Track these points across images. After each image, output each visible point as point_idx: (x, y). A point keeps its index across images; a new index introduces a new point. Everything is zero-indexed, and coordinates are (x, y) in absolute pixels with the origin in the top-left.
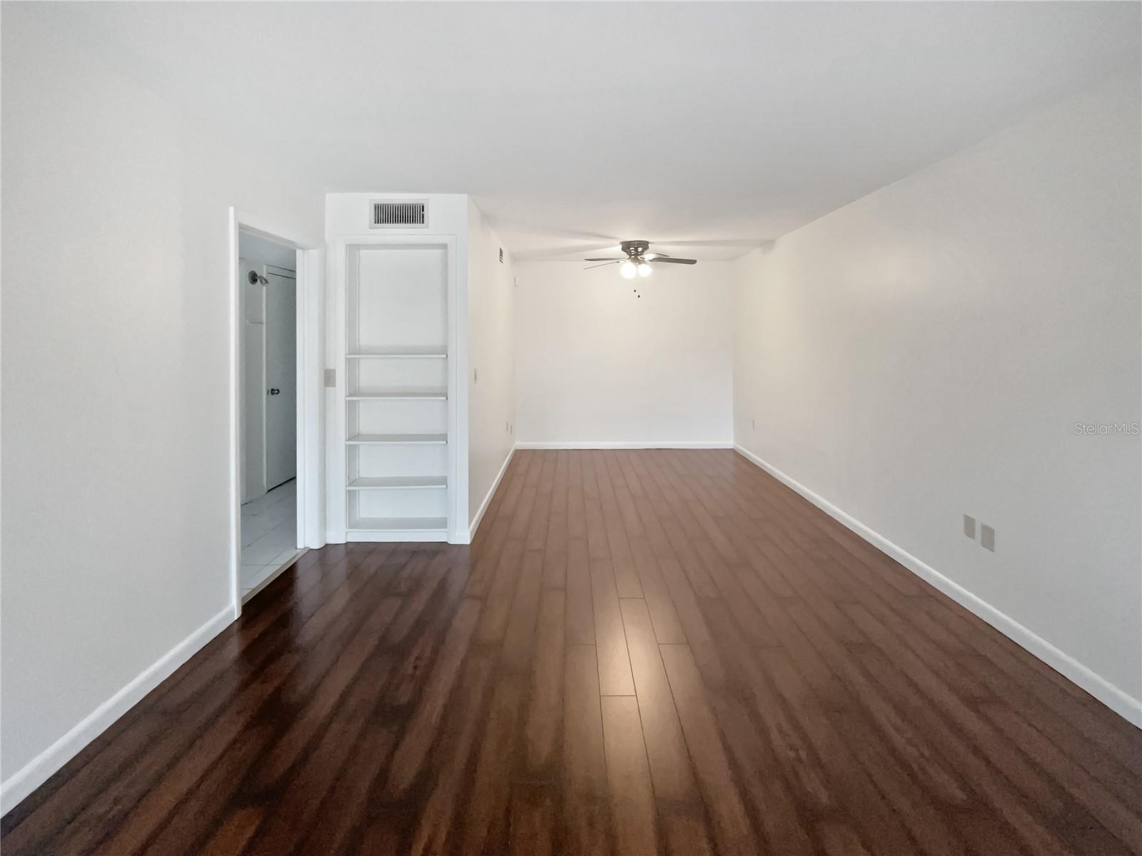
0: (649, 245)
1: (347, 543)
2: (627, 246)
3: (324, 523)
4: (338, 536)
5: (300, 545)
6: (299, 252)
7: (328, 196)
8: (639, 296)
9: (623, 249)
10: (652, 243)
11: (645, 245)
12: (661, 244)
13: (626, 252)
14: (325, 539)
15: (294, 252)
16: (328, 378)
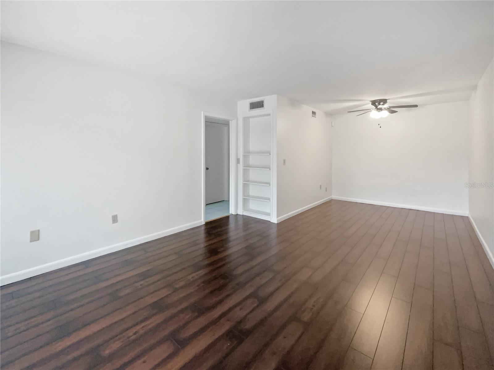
0: (387, 101)
1: (243, 215)
2: (374, 103)
3: (237, 207)
4: (240, 212)
5: (230, 213)
6: (230, 121)
7: (238, 102)
8: (380, 127)
9: (372, 104)
10: (389, 99)
11: (385, 101)
12: (393, 99)
13: (374, 105)
14: (237, 212)
15: (229, 121)
16: (238, 161)
